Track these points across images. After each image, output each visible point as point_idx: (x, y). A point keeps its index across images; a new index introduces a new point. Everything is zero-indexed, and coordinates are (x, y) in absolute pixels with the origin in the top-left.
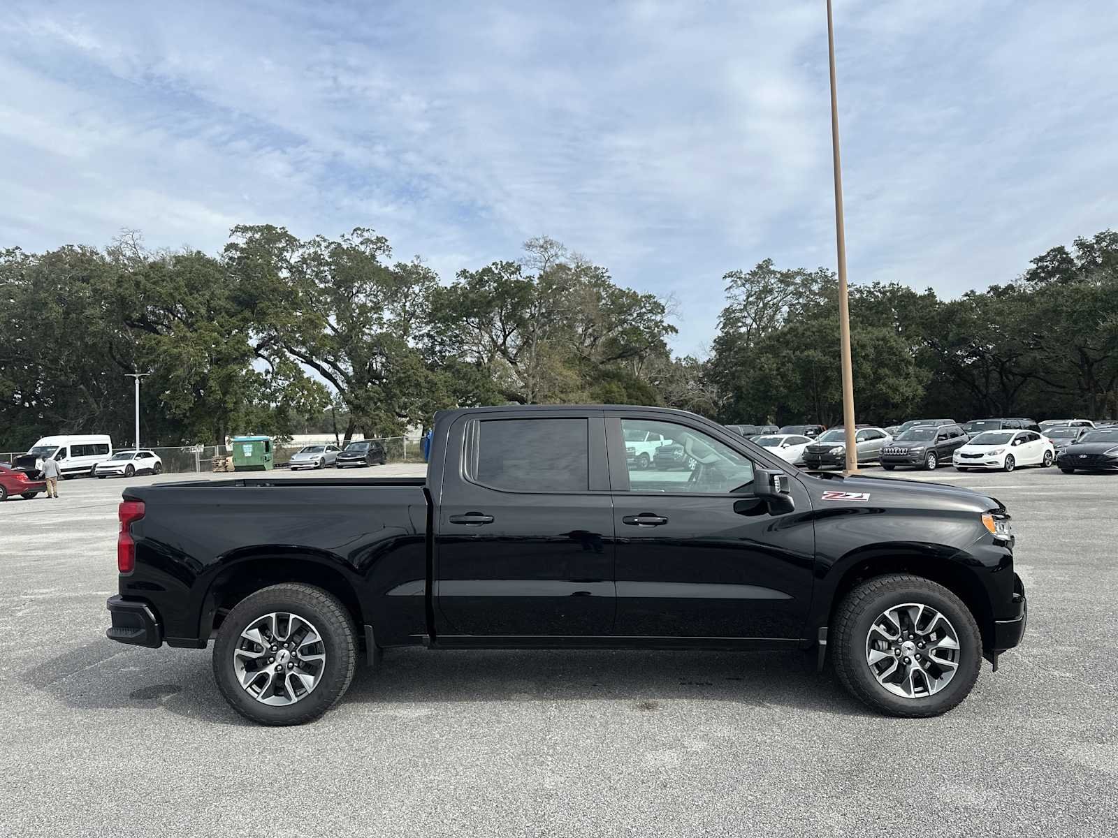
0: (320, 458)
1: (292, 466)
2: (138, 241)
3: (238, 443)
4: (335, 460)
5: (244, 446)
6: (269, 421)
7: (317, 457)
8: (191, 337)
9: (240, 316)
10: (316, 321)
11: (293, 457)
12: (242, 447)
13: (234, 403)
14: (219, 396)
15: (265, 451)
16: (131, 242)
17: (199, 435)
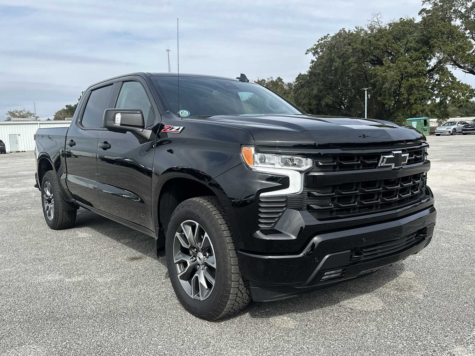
0: (452, 129)
1: (436, 133)
2: (380, 19)
3: (409, 121)
4: (461, 130)
5: (413, 123)
6: (434, 108)
7: (451, 128)
8: (393, 66)
9: (421, 51)
10: (464, 46)
11: (437, 128)
12: (411, 123)
13: (415, 99)
14: (406, 96)
15: (423, 125)
16: (377, 20)
17: (397, 118)
